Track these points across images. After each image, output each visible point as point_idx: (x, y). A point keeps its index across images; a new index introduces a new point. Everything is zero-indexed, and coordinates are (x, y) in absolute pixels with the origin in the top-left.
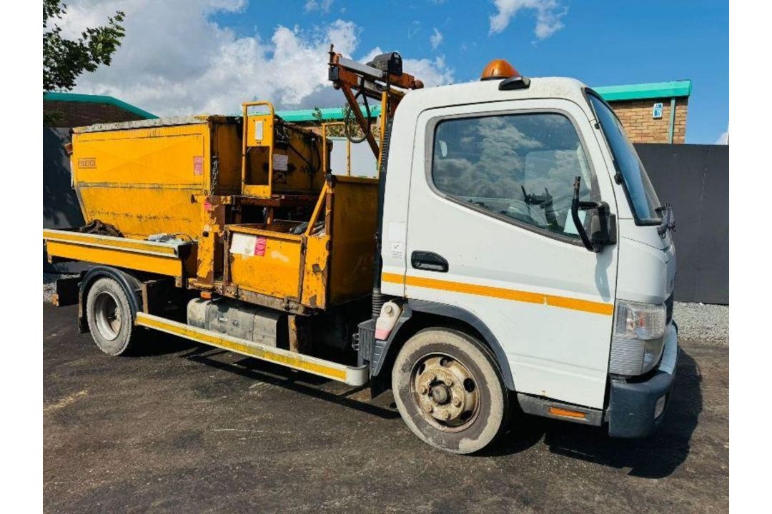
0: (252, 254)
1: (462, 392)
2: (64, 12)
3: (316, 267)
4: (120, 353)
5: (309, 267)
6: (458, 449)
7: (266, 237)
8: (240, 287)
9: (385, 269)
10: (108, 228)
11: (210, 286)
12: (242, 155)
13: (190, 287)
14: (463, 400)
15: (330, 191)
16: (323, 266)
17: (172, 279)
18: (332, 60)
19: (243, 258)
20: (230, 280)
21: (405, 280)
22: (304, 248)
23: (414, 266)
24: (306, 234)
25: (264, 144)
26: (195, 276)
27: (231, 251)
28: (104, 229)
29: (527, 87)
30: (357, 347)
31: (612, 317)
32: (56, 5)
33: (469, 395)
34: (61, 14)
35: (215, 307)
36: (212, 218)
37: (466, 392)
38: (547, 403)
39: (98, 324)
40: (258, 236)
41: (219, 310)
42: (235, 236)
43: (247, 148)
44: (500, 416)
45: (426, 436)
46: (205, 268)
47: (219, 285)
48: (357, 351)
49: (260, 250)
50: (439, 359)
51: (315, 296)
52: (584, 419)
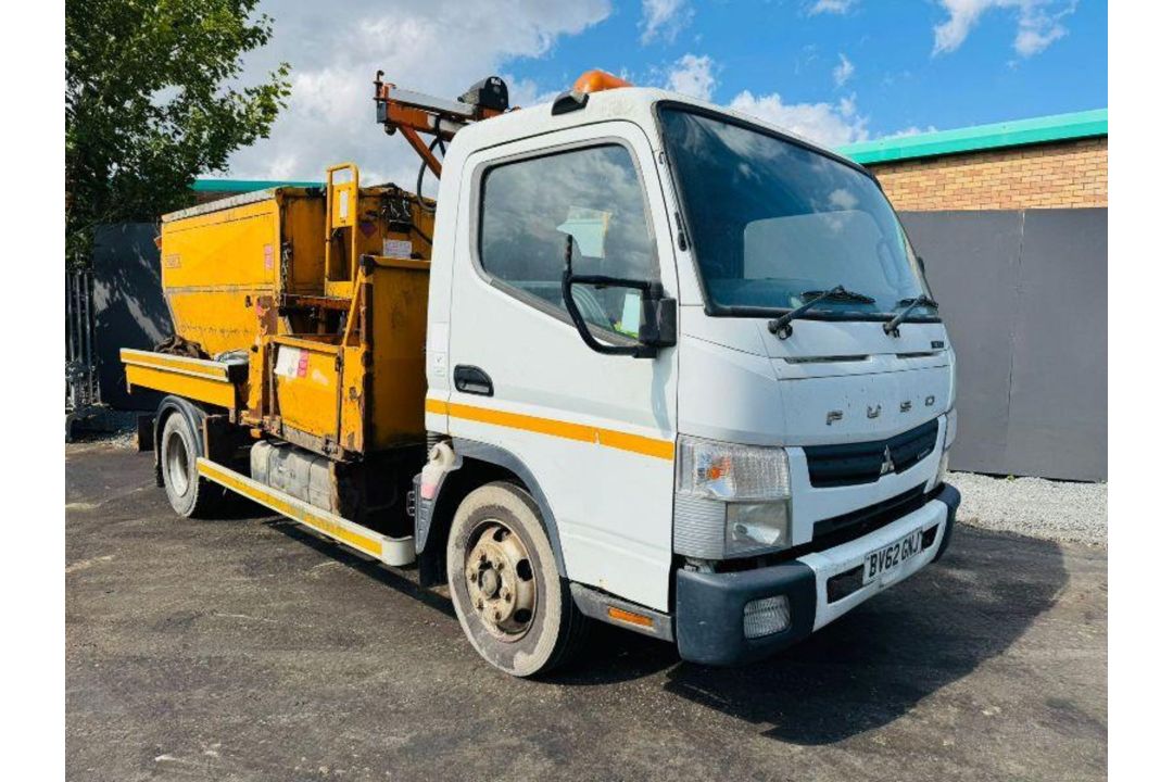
0: (294, 374)
1: (513, 580)
2: (241, 70)
3: (352, 389)
4: (190, 513)
5: (346, 392)
6: (513, 668)
7: (308, 350)
8: (284, 422)
9: (431, 395)
10: (190, 348)
11: (257, 421)
12: (324, 241)
13: (243, 423)
14: (513, 592)
15: (364, 280)
16: (359, 391)
17: (224, 410)
18: (378, 93)
19: (287, 380)
20: (277, 412)
21: (448, 409)
22: (340, 363)
23: (459, 389)
24: (344, 345)
25: (348, 224)
26: (246, 408)
27: (276, 371)
28: (183, 348)
29: (582, 105)
30: (413, 511)
31: (672, 462)
32: (233, 61)
33: (524, 586)
34: (237, 73)
35: (277, 452)
36: (263, 326)
37: (519, 580)
38: (605, 599)
39: (172, 473)
40: (302, 349)
41: (280, 456)
42: (282, 350)
43: (332, 230)
44: (558, 619)
45: (480, 645)
46: (254, 398)
47: (267, 419)
48: (413, 518)
49: (303, 369)
50: (494, 530)
51: (353, 433)
52: (651, 629)
